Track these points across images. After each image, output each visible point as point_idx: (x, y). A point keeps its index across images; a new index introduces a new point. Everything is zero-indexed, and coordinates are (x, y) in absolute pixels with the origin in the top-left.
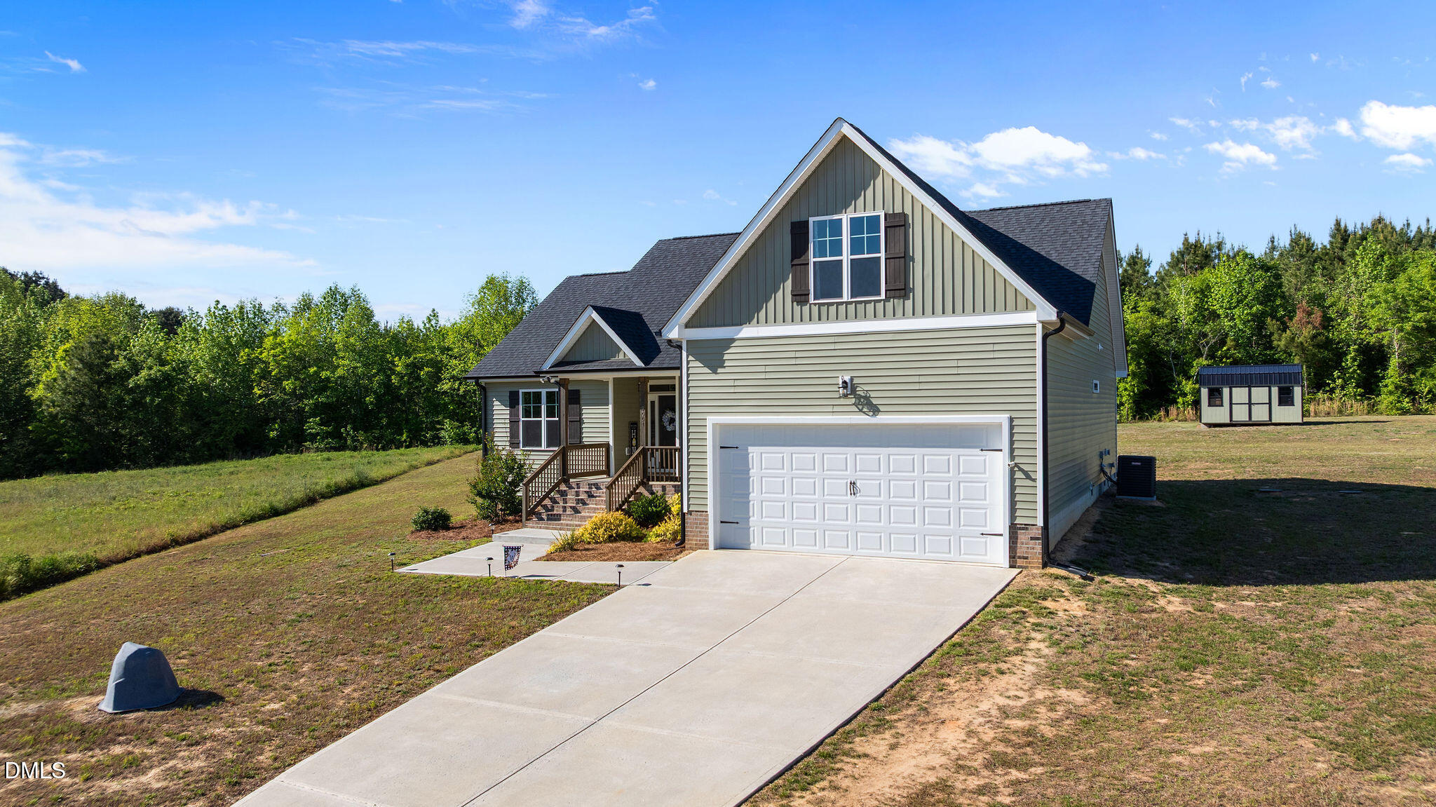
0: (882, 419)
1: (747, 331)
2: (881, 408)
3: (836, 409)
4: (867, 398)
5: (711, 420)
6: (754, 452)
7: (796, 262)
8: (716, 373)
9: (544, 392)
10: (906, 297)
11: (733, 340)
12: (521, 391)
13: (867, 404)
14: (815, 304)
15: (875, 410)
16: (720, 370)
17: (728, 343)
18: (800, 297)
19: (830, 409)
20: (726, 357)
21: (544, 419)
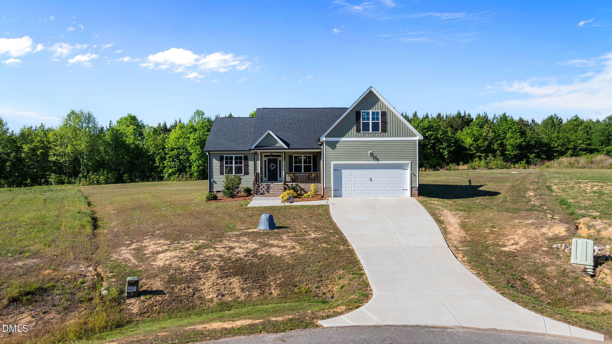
0: (380, 162)
1: (343, 139)
2: (380, 159)
3: (368, 160)
4: (376, 157)
5: (333, 163)
6: (343, 171)
7: (357, 121)
8: (334, 150)
9: (234, 156)
10: (386, 132)
11: (339, 141)
12: (224, 156)
13: (376, 159)
14: (362, 133)
15: (378, 160)
18: (358, 131)
19: (366, 160)
20: (337, 146)
21: (234, 165)
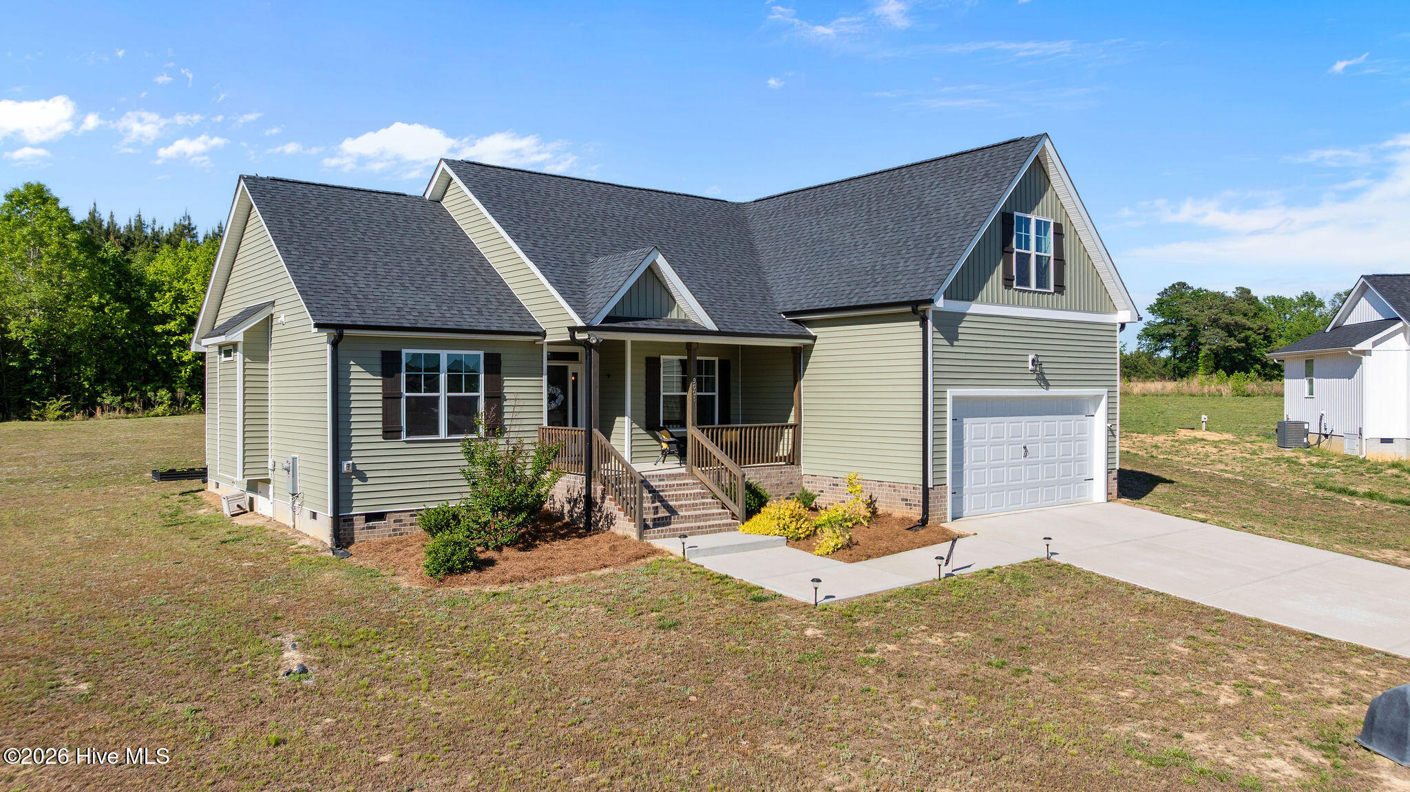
0: (1053, 392)
1: (975, 308)
2: (1051, 383)
3: (1027, 383)
4: (1044, 374)
5: (950, 393)
6: (966, 424)
7: (1006, 248)
8: (952, 345)
9: (444, 355)
10: (1063, 294)
11: (965, 314)
12: (404, 351)
13: (1043, 381)
14: (1016, 289)
15: (1047, 385)
16: (956, 343)
17: (961, 316)
18: (1008, 282)
19: (1023, 383)
20: (960, 330)
21: (443, 394)
